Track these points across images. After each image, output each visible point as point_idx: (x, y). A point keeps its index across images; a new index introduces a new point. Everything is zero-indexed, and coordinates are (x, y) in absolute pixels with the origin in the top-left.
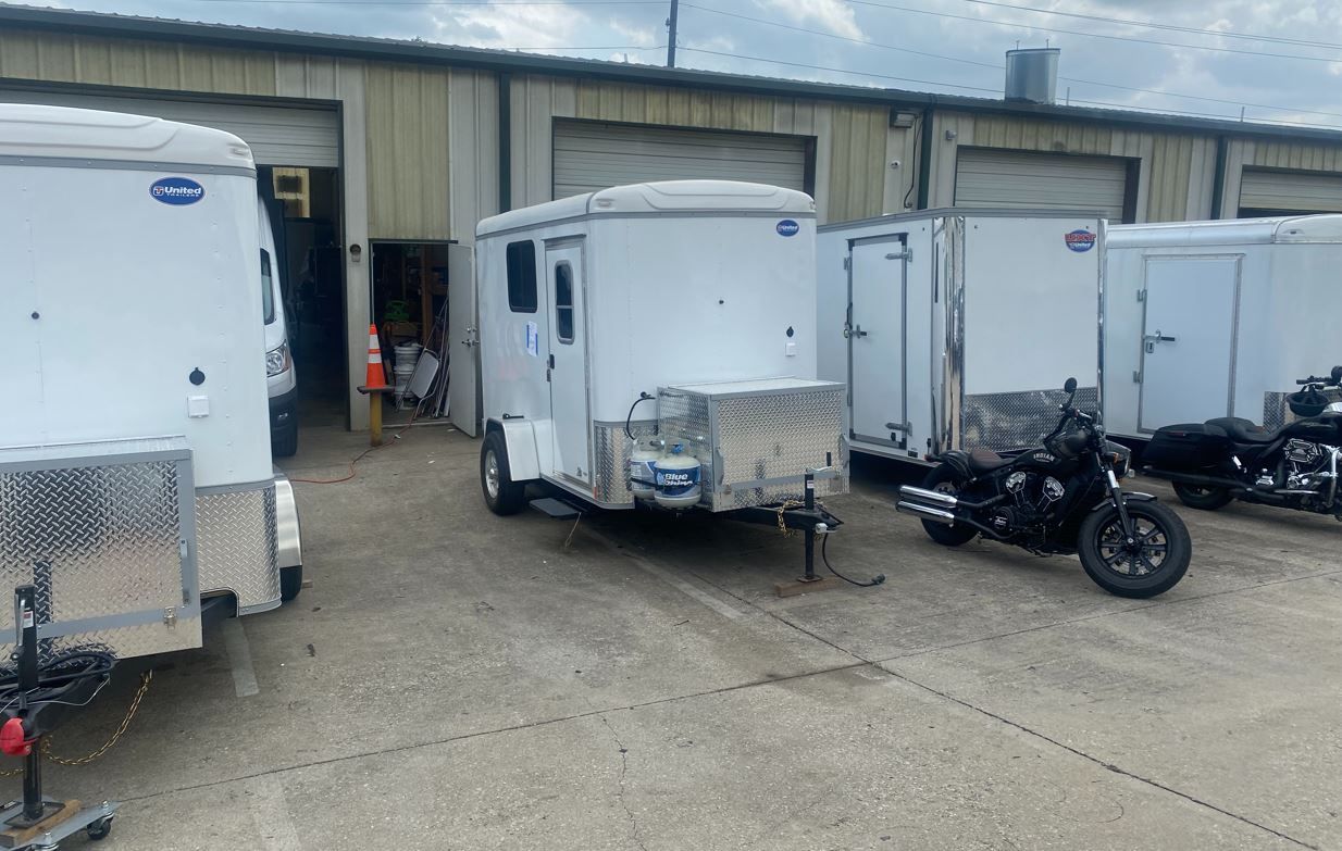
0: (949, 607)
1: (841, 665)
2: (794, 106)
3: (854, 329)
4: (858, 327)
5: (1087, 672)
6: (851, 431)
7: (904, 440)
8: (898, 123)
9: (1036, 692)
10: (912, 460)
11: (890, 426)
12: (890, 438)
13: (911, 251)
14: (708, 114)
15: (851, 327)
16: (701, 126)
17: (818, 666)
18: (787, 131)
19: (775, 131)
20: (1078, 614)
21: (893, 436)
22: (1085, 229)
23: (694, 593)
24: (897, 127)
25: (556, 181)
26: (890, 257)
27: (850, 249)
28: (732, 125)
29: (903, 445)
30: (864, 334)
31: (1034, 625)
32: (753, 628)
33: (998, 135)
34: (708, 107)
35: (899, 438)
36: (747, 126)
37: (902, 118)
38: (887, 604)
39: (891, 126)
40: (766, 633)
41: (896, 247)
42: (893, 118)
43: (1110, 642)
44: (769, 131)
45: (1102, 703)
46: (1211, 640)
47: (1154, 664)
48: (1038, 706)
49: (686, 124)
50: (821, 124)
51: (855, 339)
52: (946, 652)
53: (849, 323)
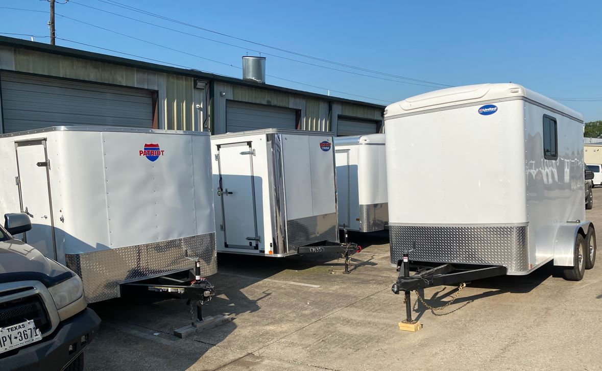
0: (273, 318)
1: (237, 357)
3: (224, 191)
4: (226, 190)
5: (346, 338)
6: (225, 243)
7: (257, 245)
8: (198, 87)
9: (331, 352)
10: (262, 254)
11: (248, 239)
12: (249, 245)
13: (254, 150)
15: (222, 190)
17: (226, 360)
18: (142, 86)
19: (135, 86)
20: (329, 312)
21: (251, 244)
22: (327, 141)
23: (142, 335)
24: (198, 88)
25: (4, 107)
26: (243, 153)
27: (218, 150)
29: (256, 248)
30: (231, 193)
31: (314, 320)
32: (183, 347)
33: (244, 95)
35: (254, 244)
36: (121, 83)
37: (200, 84)
38: (244, 323)
39: (195, 87)
40: (191, 349)
41: (246, 148)
42: (195, 84)
43: (347, 322)
44: (132, 85)
45: (360, 351)
46: (383, 314)
47: (369, 329)
48: (336, 358)
51: (225, 196)
52: (283, 340)
53: (221, 188)
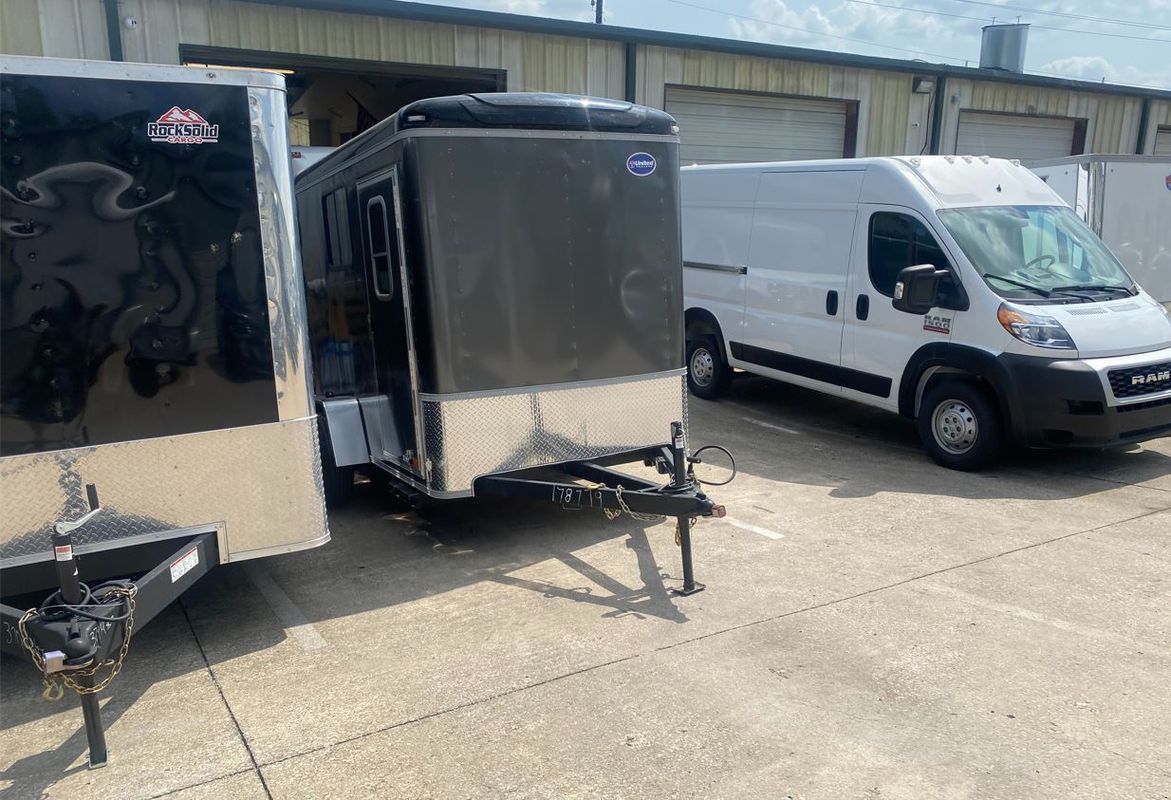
2: (843, 73)
8: (919, 89)
14: (780, 80)
16: (774, 91)
18: (838, 96)
19: (830, 96)
24: (918, 93)
28: (798, 91)
34: (780, 75)
36: (808, 91)
37: (923, 85)
39: (914, 90)
42: (916, 83)
44: (824, 95)
49: (764, 90)
50: (863, 90)
